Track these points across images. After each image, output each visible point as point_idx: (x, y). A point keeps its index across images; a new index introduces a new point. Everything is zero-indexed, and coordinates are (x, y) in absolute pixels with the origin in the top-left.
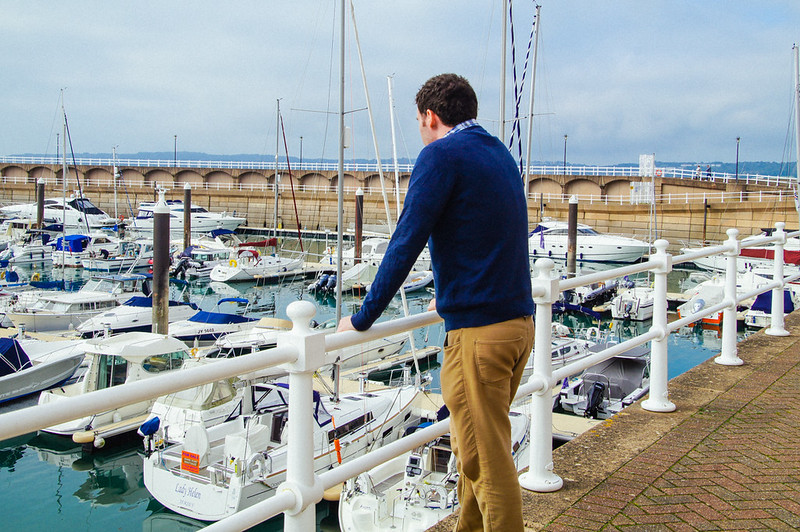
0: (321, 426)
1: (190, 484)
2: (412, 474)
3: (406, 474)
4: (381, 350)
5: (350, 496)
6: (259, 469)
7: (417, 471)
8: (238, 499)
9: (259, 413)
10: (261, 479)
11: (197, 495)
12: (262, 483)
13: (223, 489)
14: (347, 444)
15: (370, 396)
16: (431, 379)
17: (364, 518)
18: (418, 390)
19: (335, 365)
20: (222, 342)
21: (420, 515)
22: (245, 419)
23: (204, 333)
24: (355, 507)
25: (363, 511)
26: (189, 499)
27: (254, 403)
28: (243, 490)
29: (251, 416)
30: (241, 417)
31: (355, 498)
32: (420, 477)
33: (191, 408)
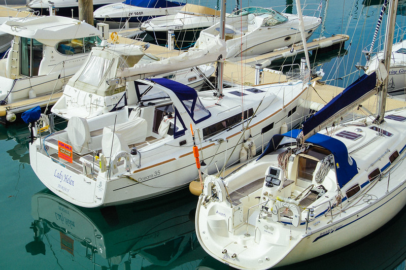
0: (196, 122)
1: (66, 171)
2: (270, 185)
3: (265, 183)
4: (288, 38)
5: (207, 201)
6: (125, 165)
7: (277, 182)
8: (103, 192)
9: (142, 105)
10: (128, 174)
11: (71, 183)
12: (128, 177)
13: (91, 180)
14: (221, 141)
15: (256, 91)
16: (323, 74)
17: (218, 223)
18: (306, 85)
19: (218, 63)
20: (147, 25)
21: (272, 229)
22: (130, 110)
23: (134, 15)
24: (212, 212)
25: (219, 217)
26: (64, 184)
27: (139, 96)
28: (108, 184)
29: (135, 107)
30: (127, 108)
31: (211, 204)
32: (279, 187)
33: (96, 93)
